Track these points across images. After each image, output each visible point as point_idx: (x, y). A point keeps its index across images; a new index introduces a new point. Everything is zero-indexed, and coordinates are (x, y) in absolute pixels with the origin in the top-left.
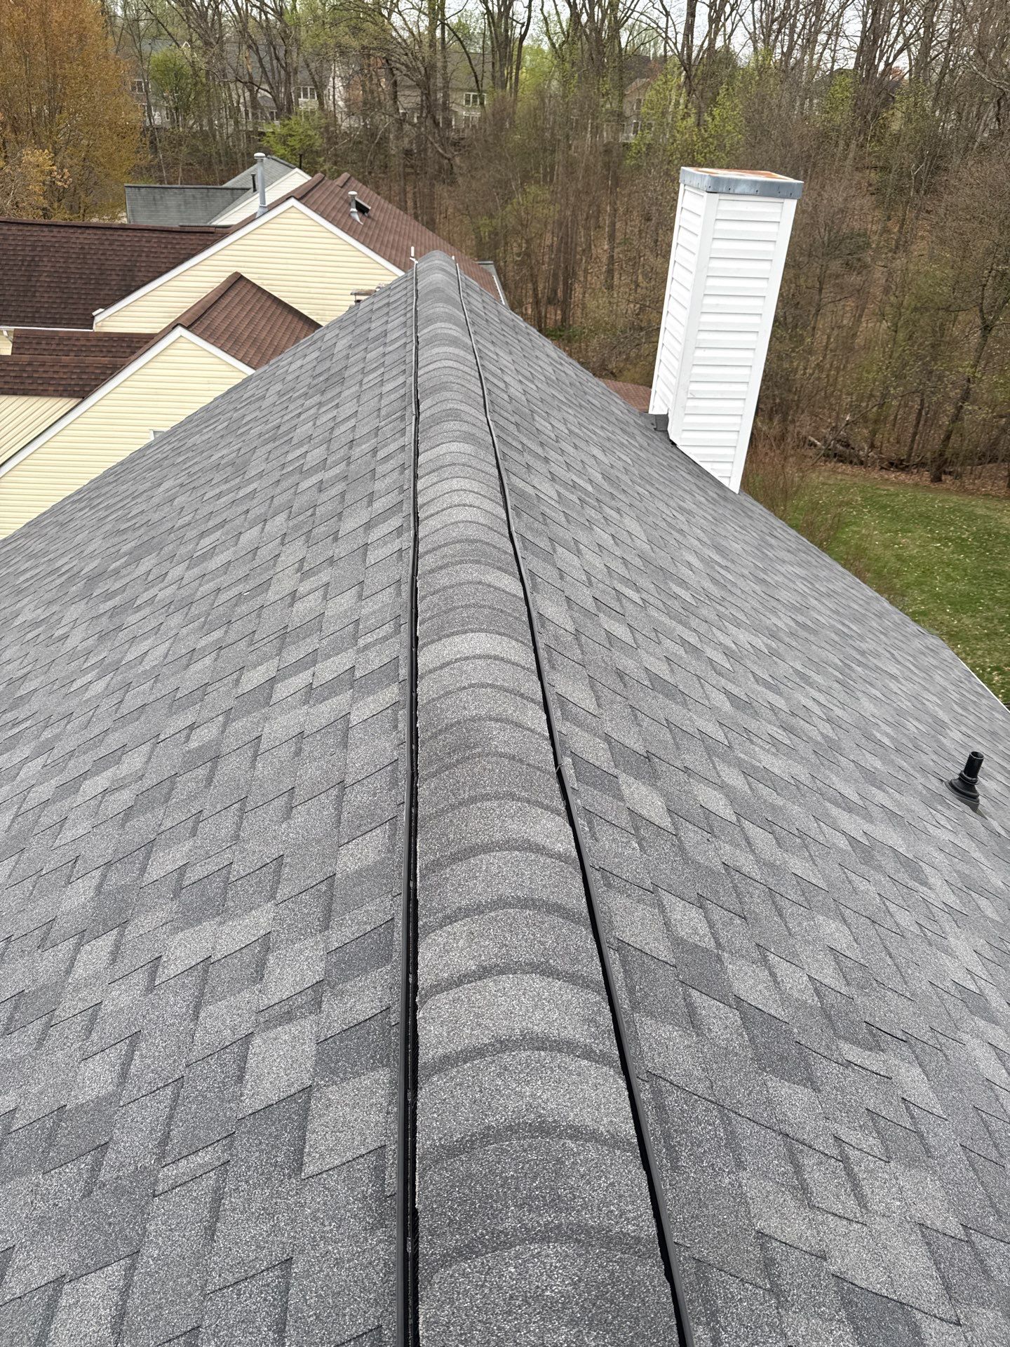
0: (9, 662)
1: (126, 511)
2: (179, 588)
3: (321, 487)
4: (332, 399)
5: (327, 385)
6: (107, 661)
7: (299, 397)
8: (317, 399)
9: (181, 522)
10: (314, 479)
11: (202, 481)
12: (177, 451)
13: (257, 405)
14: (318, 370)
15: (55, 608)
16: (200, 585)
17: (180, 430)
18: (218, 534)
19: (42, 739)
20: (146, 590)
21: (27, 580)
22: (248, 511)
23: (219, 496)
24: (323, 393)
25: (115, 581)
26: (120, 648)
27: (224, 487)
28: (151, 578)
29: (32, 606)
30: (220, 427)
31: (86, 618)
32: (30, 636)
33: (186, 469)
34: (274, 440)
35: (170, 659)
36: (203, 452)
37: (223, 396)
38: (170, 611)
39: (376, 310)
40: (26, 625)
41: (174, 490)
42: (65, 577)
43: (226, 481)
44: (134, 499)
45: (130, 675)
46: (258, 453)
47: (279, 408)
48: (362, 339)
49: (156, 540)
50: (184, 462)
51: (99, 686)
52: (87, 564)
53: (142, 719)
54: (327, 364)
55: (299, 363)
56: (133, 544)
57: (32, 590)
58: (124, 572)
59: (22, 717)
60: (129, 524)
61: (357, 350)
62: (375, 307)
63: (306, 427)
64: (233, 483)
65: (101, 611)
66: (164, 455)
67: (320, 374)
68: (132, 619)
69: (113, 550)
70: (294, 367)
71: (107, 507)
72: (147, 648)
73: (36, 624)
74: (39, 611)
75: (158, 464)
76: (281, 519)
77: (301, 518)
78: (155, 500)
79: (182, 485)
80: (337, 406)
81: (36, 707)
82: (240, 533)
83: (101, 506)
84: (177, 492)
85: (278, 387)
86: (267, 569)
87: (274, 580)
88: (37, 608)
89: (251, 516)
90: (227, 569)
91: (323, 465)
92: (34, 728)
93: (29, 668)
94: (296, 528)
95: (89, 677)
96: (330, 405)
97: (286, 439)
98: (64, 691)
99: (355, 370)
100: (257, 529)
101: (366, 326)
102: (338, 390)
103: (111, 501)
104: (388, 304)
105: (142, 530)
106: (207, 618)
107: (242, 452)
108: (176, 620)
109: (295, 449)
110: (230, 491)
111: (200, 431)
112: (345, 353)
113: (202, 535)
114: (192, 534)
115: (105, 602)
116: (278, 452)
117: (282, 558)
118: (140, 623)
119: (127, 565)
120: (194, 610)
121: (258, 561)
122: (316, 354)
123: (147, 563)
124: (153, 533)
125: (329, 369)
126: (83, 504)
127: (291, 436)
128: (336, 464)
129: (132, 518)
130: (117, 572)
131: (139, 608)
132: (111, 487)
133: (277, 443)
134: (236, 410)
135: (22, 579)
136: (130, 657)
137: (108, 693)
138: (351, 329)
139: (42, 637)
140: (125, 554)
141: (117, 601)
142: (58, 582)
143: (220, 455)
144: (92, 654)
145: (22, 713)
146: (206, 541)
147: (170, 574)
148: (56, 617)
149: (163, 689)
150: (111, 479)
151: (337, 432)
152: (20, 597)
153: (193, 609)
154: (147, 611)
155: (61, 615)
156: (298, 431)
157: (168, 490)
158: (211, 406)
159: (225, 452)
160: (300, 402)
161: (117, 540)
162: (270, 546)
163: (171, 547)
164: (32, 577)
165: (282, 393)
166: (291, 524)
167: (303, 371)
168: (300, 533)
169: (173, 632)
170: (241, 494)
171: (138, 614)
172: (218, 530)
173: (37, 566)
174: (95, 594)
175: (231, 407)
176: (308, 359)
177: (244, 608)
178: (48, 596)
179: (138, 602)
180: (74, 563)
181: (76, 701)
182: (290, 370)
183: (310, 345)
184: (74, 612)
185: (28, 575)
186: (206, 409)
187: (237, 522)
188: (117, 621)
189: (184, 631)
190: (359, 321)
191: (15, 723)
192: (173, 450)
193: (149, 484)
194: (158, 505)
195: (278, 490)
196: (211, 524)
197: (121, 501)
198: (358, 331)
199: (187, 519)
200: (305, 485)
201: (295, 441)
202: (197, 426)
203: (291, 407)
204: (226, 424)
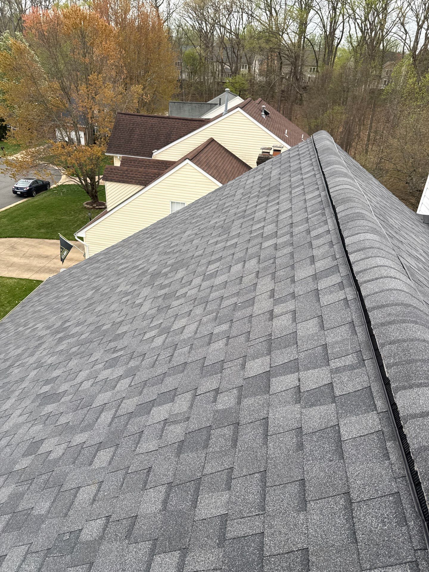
0: (113, 311)
1: (169, 243)
2: (199, 291)
3: (276, 247)
4: (274, 200)
5: (270, 192)
6: (163, 326)
7: (254, 197)
8: (264, 199)
9: (197, 254)
10: (271, 242)
11: (206, 234)
12: (192, 217)
13: (231, 198)
14: (263, 185)
15: (136, 287)
16: (211, 292)
17: (193, 207)
18: (218, 264)
19: (129, 366)
20: (182, 288)
21: (123, 269)
22: (233, 254)
23: (217, 243)
24: (268, 196)
25: (166, 279)
26: (169, 319)
27: (219, 239)
28: (183, 281)
29: (125, 283)
30: (212, 208)
31: (151, 297)
32: (124, 299)
33: (197, 226)
34: (244, 217)
35: (198, 335)
36: (205, 219)
37: (213, 192)
38: (196, 304)
39: (292, 157)
40: (122, 293)
41: (192, 236)
42: (141, 271)
43: (219, 235)
44: (172, 237)
45: (177, 339)
46: (236, 223)
47: (243, 201)
48: (286, 171)
49: (185, 261)
50: (196, 222)
51: (159, 341)
52: (151, 267)
53: (185, 372)
54: (268, 182)
55: (252, 180)
56: (173, 261)
57: (125, 274)
58: (169, 275)
59: (119, 347)
60: (171, 250)
61: (284, 176)
62: (291, 156)
63: (260, 213)
64: (223, 237)
65: (159, 295)
66: (186, 218)
67: (264, 187)
68: (175, 303)
69: (163, 262)
70: (248, 182)
71: (160, 239)
72: (184, 324)
73: (127, 294)
74: (128, 287)
75: (183, 222)
76: (254, 262)
77: (266, 263)
78: (183, 240)
79: (196, 234)
80: (278, 203)
81: (126, 344)
82: (231, 266)
83: (157, 238)
84: (194, 237)
85: (242, 191)
86: (250, 291)
87: (256, 300)
88: (127, 285)
89: (236, 257)
90: (226, 286)
91: (275, 235)
92: (125, 357)
93: (123, 318)
94: (265, 269)
95: (153, 333)
96: (274, 203)
97: (250, 217)
98: (140, 337)
99: (285, 186)
100: (240, 265)
101: (288, 165)
102: (277, 195)
103: (162, 236)
104: (299, 155)
105: (177, 255)
106: (217, 314)
107: (226, 221)
108: (199, 311)
109: (256, 224)
110: (222, 241)
111: (203, 208)
112: (277, 177)
113: (209, 263)
114: (204, 261)
115: (160, 290)
116: (247, 224)
117: (259, 286)
118: (180, 307)
119: (170, 271)
120: (209, 308)
121: (243, 286)
122: (260, 176)
123: (181, 273)
124: (182, 257)
125: (269, 184)
126: (148, 236)
127: (253, 216)
128: (283, 235)
129: (173, 247)
130: (166, 274)
131: (178, 298)
132: (161, 229)
133: (245, 219)
134: (220, 200)
135: (120, 267)
136: (175, 327)
137: (164, 346)
138: (279, 165)
139: (129, 302)
140: (169, 266)
141: (166, 290)
142: (137, 273)
143: (215, 222)
144: (154, 319)
145: (120, 344)
146: (212, 267)
147: (194, 282)
148: (136, 292)
149: (197, 355)
150: (160, 225)
151: (281, 218)
152: (119, 277)
153: (208, 306)
154: (182, 301)
155: (139, 292)
156: (257, 214)
157: (189, 236)
158: (207, 197)
159: (217, 220)
160: (256, 199)
161: (165, 257)
162: (250, 277)
163: (193, 266)
164: (125, 268)
165: (244, 194)
166: (261, 266)
167: (254, 184)
168: (268, 273)
169: (198, 318)
170: (229, 243)
171: (178, 301)
172: (218, 262)
173: (127, 263)
174: (155, 284)
175: (218, 198)
176: (256, 179)
177: (239, 314)
178: (132, 280)
179: (178, 294)
180: (145, 265)
181: (147, 347)
182: (247, 183)
183: (256, 172)
184: (146, 291)
185: (123, 266)
186: (204, 198)
187: (229, 259)
188: (167, 302)
189: (205, 319)
190: (283, 162)
191: (115, 351)
192: (190, 215)
193: (179, 231)
194: (185, 243)
195: (250, 245)
196: (213, 258)
197: (166, 237)
198: (283, 167)
199: (201, 252)
200: (266, 244)
201: (256, 219)
202: (201, 205)
203: (251, 202)
204: (216, 206)
